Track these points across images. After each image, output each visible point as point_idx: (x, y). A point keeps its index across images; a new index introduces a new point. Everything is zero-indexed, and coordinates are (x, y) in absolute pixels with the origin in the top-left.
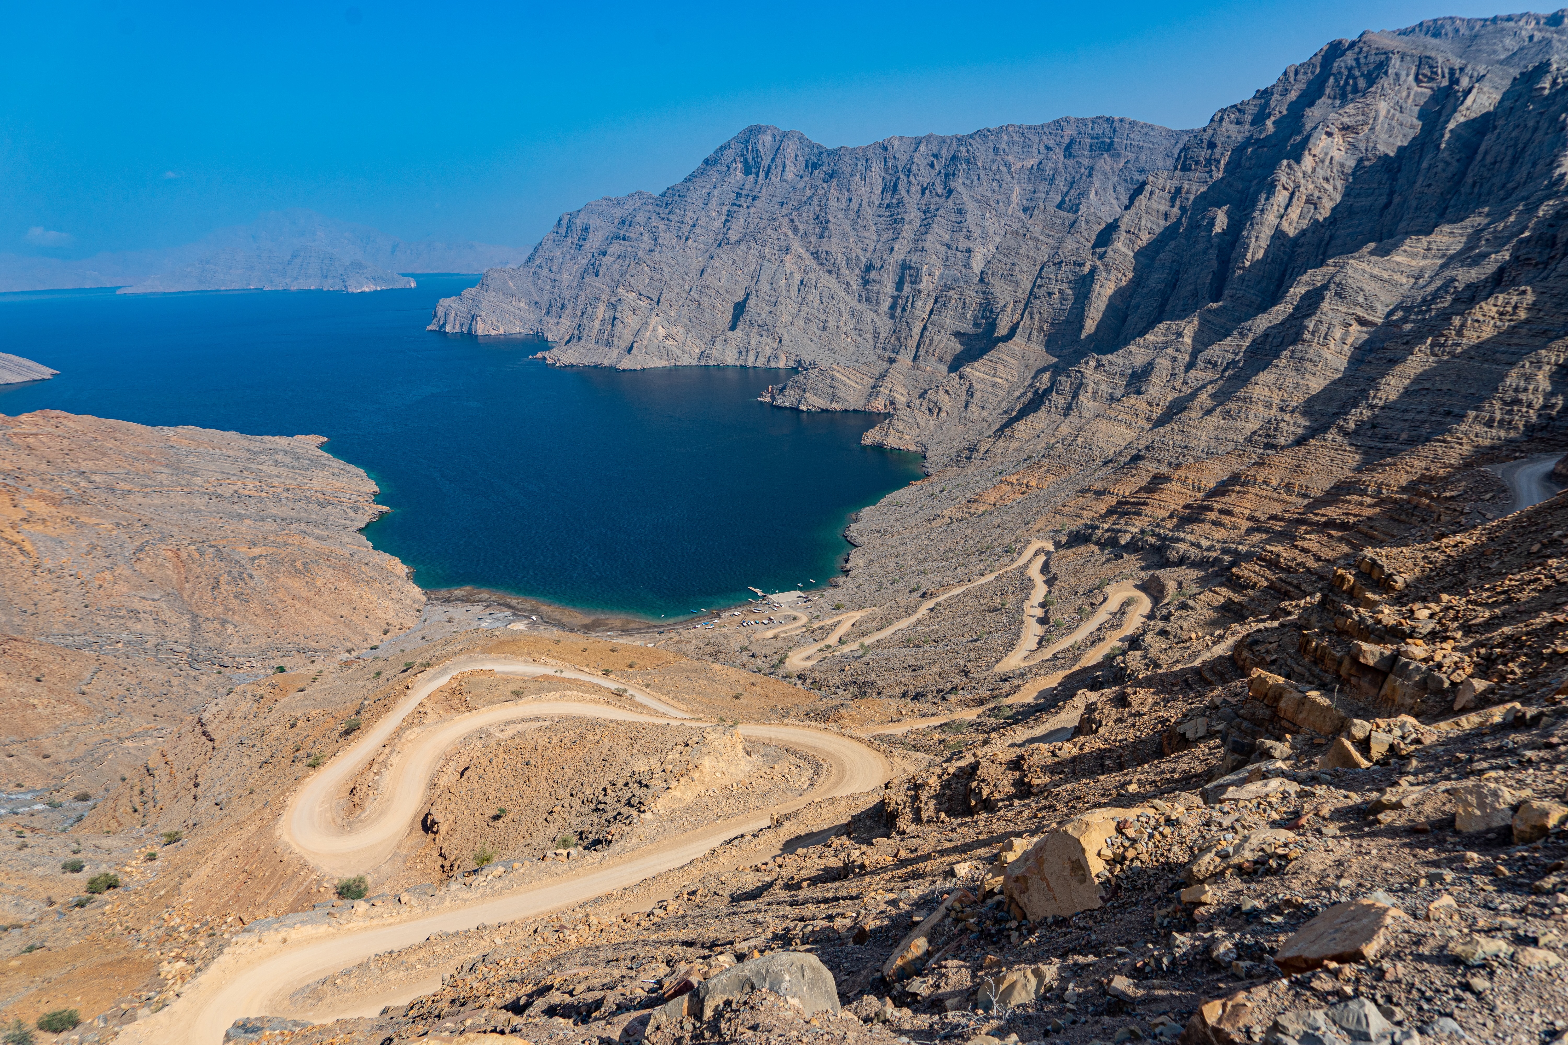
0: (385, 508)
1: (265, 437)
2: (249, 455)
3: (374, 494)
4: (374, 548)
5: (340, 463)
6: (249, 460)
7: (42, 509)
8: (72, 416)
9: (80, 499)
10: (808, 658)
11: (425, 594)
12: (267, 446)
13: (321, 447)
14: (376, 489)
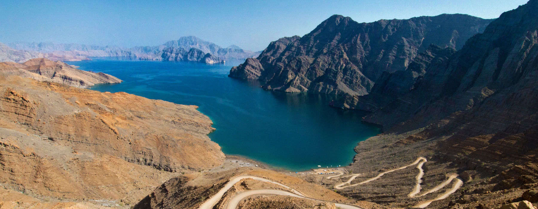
0: (214, 129)
1: (181, 105)
2: (177, 110)
3: (212, 124)
4: (211, 140)
5: (202, 114)
6: (177, 111)
7: (121, 121)
8: (129, 94)
9: (131, 119)
10: (342, 186)
11: (225, 155)
12: (182, 107)
13: (197, 109)
14: (212, 123)
